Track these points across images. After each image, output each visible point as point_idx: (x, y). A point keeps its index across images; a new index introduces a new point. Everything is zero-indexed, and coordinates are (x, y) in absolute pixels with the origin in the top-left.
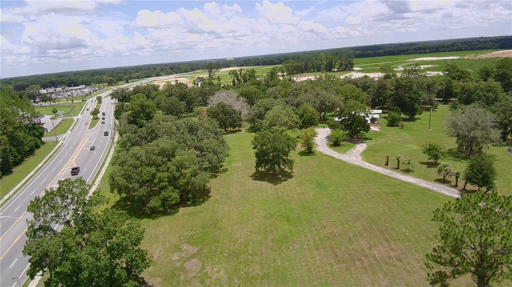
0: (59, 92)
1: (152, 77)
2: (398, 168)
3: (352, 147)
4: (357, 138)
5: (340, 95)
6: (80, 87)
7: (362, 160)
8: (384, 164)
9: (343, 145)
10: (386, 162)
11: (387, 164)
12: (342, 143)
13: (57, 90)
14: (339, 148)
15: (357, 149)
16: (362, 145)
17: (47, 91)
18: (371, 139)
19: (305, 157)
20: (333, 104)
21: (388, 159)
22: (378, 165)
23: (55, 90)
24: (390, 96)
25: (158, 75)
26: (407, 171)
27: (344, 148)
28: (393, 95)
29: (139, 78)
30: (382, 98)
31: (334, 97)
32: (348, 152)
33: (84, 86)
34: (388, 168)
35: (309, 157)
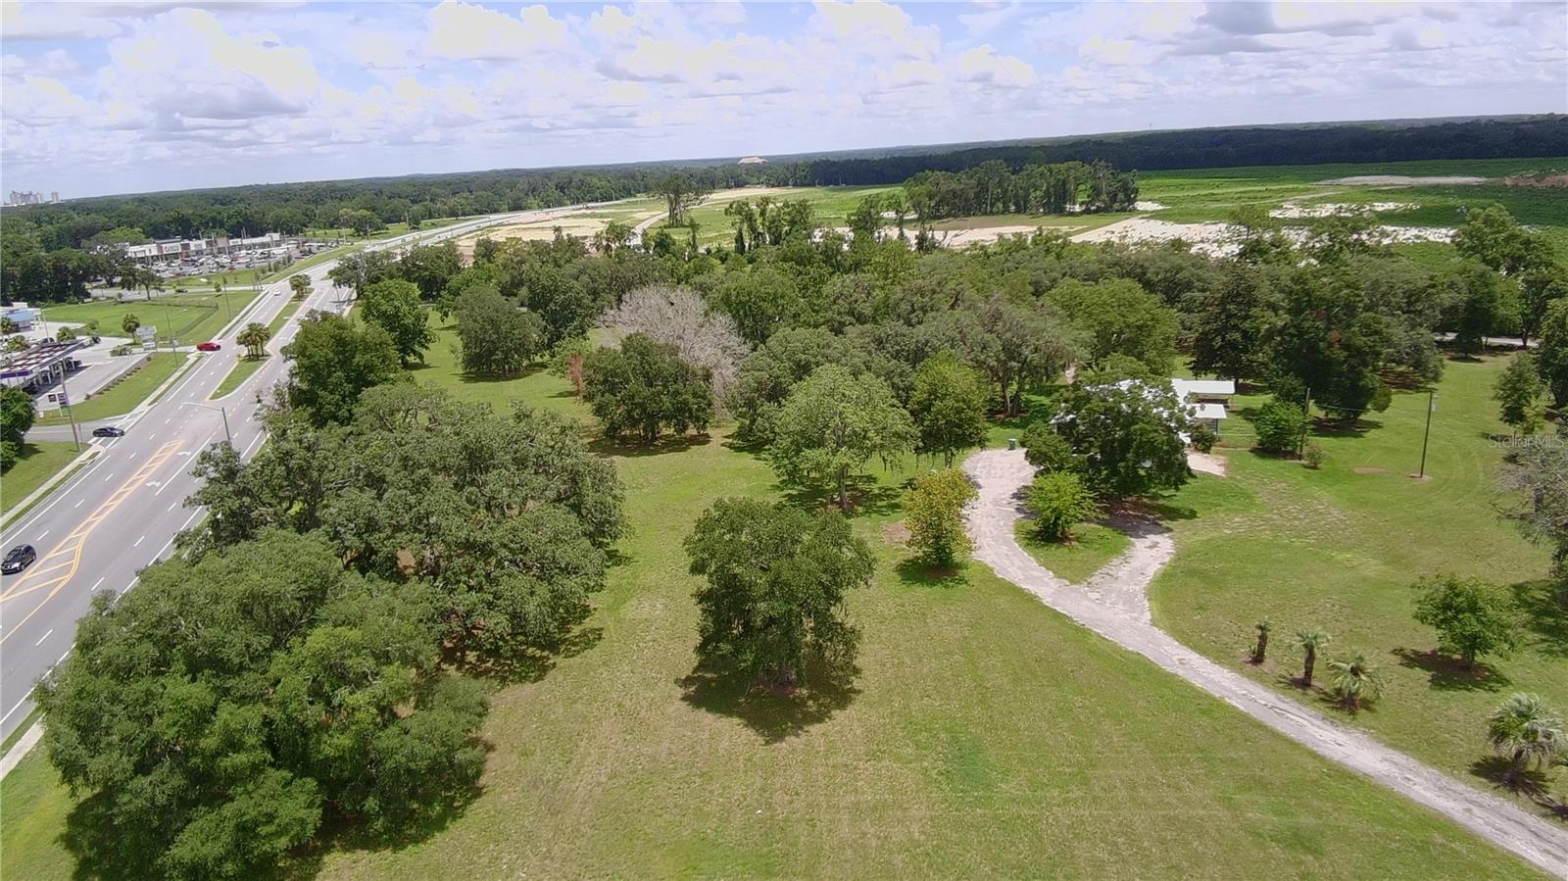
0: (199, 253)
1: (496, 211)
2: (1304, 684)
3: (1116, 551)
4: (1136, 506)
5: (1079, 322)
6: (266, 239)
7: (1154, 623)
8: (1244, 651)
9: (1078, 539)
10: (1255, 647)
11: (1258, 658)
12: (1076, 528)
13: (192, 248)
14: (1055, 551)
15: (1135, 563)
16: (1155, 545)
17: (160, 248)
18: (1192, 515)
19: (921, 592)
20: (1049, 357)
21: (1263, 638)
22: (1220, 654)
23: (186, 247)
24: (1270, 334)
25: (517, 207)
26: (1345, 704)
27: (1080, 554)
29: (453, 214)
30: (1237, 336)
31: (1058, 332)
32: (1096, 579)
33: (276, 236)
34: (1260, 679)
35: (938, 589)
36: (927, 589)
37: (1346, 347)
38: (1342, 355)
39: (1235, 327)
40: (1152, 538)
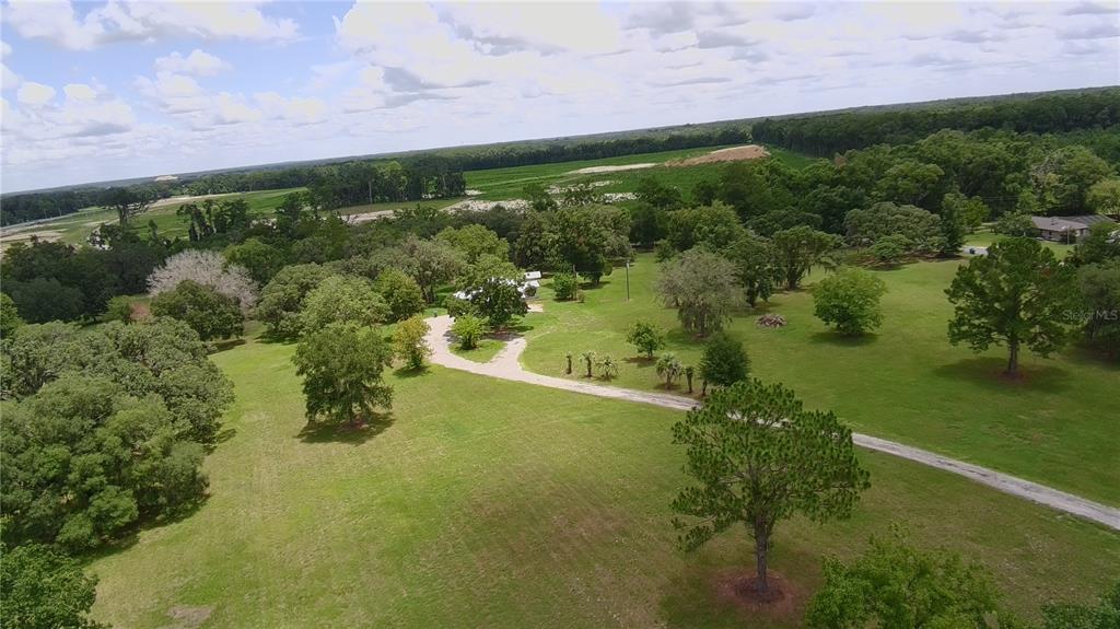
2: (590, 376)
3: (501, 348)
4: (505, 329)
5: (460, 248)
7: (523, 369)
8: (563, 371)
9: (482, 347)
10: (567, 367)
11: (569, 371)
12: (479, 343)
14: (475, 352)
15: (510, 351)
16: (517, 343)
18: (532, 328)
19: (410, 380)
20: (447, 266)
21: (570, 361)
22: (554, 374)
24: (553, 244)
26: (606, 378)
27: (483, 352)
28: (558, 241)
30: (538, 248)
31: (448, 252)
32: (494, 359)
34: (572, 378)
35: (419, 377)
36: (413, 379)
37: (588, 244)
38: (587, 249)
39: (536, 244)
40: (515, 340)
